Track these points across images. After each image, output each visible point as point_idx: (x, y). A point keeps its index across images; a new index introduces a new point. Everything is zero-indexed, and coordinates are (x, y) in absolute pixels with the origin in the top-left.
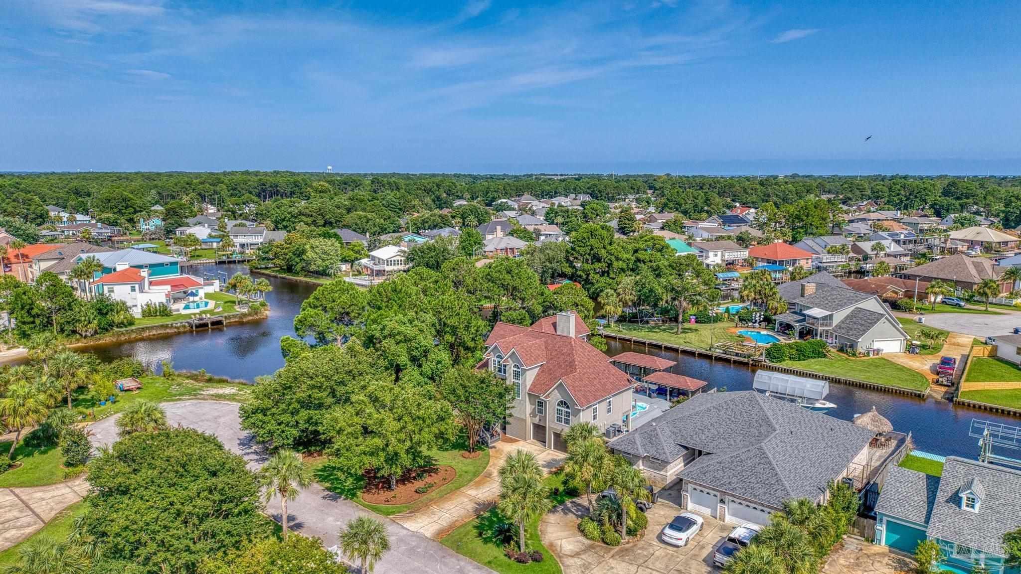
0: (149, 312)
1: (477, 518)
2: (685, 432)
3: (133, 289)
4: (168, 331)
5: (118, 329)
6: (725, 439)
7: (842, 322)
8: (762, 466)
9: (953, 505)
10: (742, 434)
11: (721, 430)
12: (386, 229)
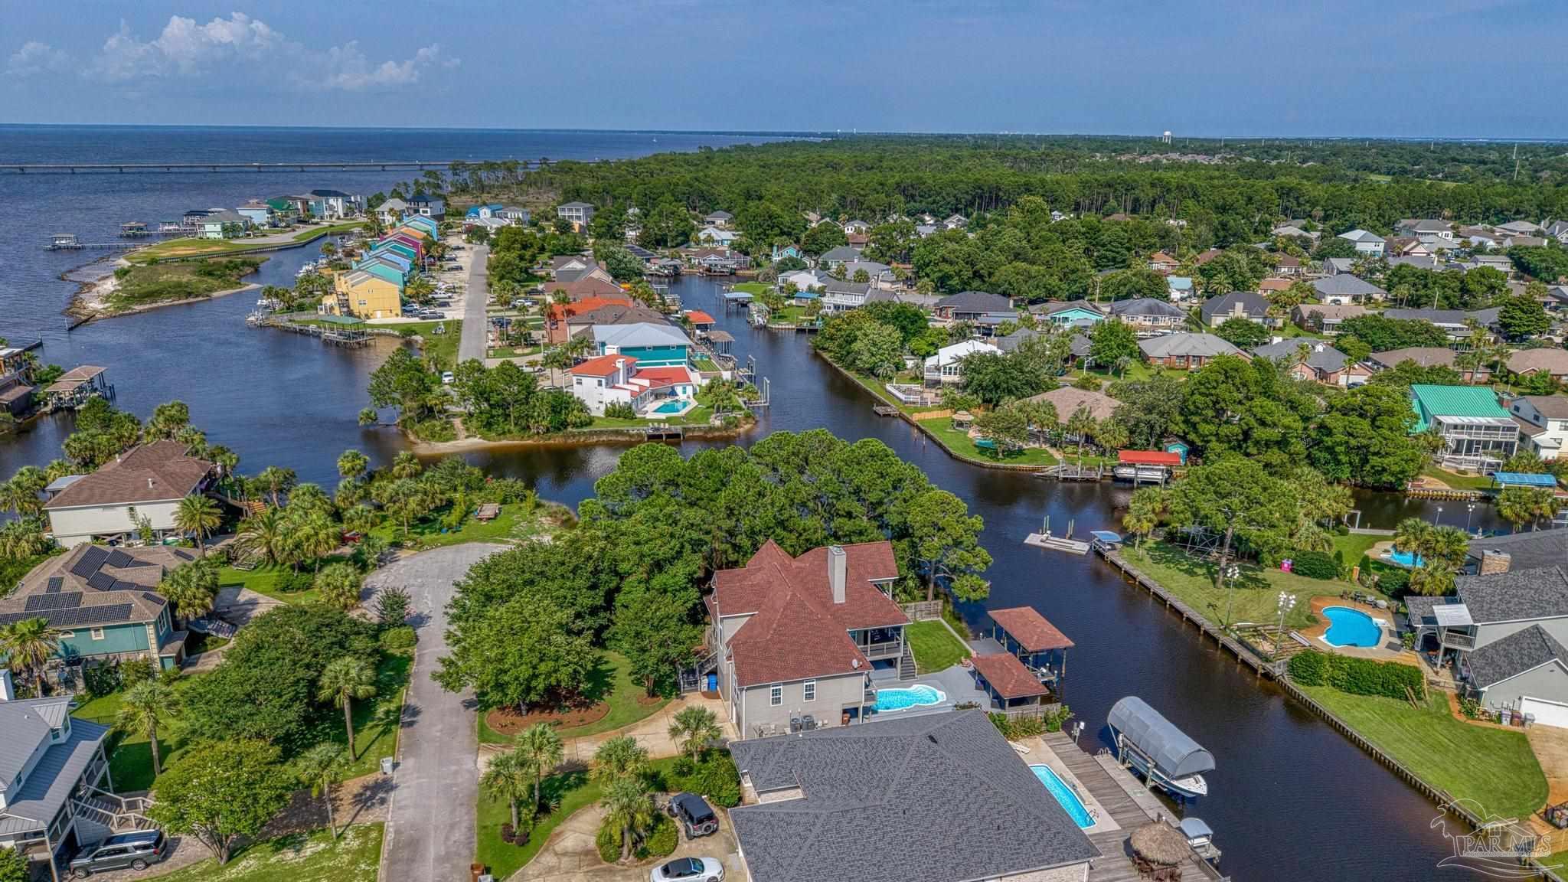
0: (616, 412)
2: (811, 759)
3: (600, 384)
4: (620, 438)
5: (574, 430)
6: (832, 788)
7: (1494, 646)
11: (841, 774)
12: (1055, 293)
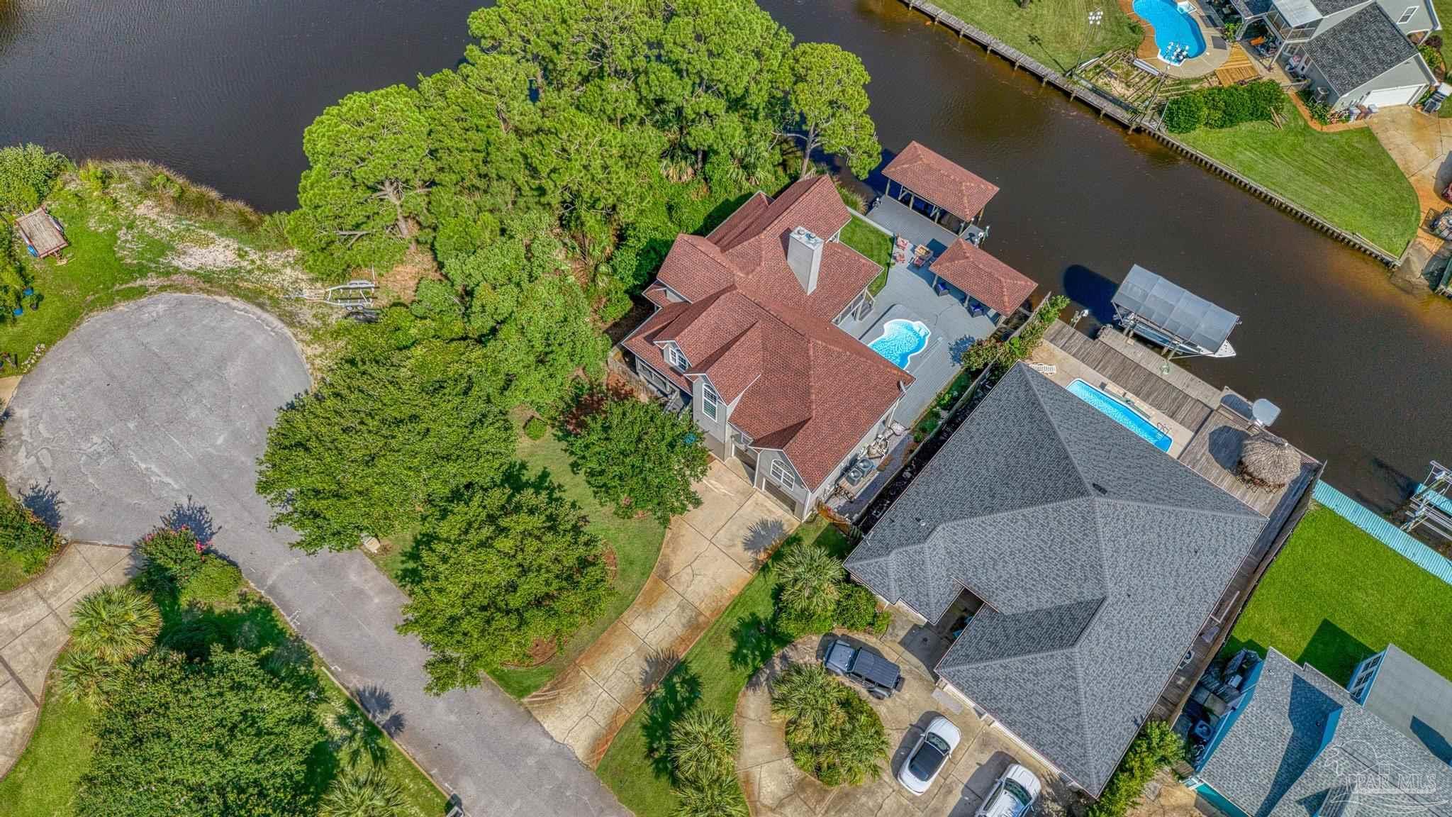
1: (647, 701)
2: (967, 557)
6: (1025, 590)
8: (1064, 692)
9: (1305, 810)
10: (1054, 587)
11: (1024, 569)
